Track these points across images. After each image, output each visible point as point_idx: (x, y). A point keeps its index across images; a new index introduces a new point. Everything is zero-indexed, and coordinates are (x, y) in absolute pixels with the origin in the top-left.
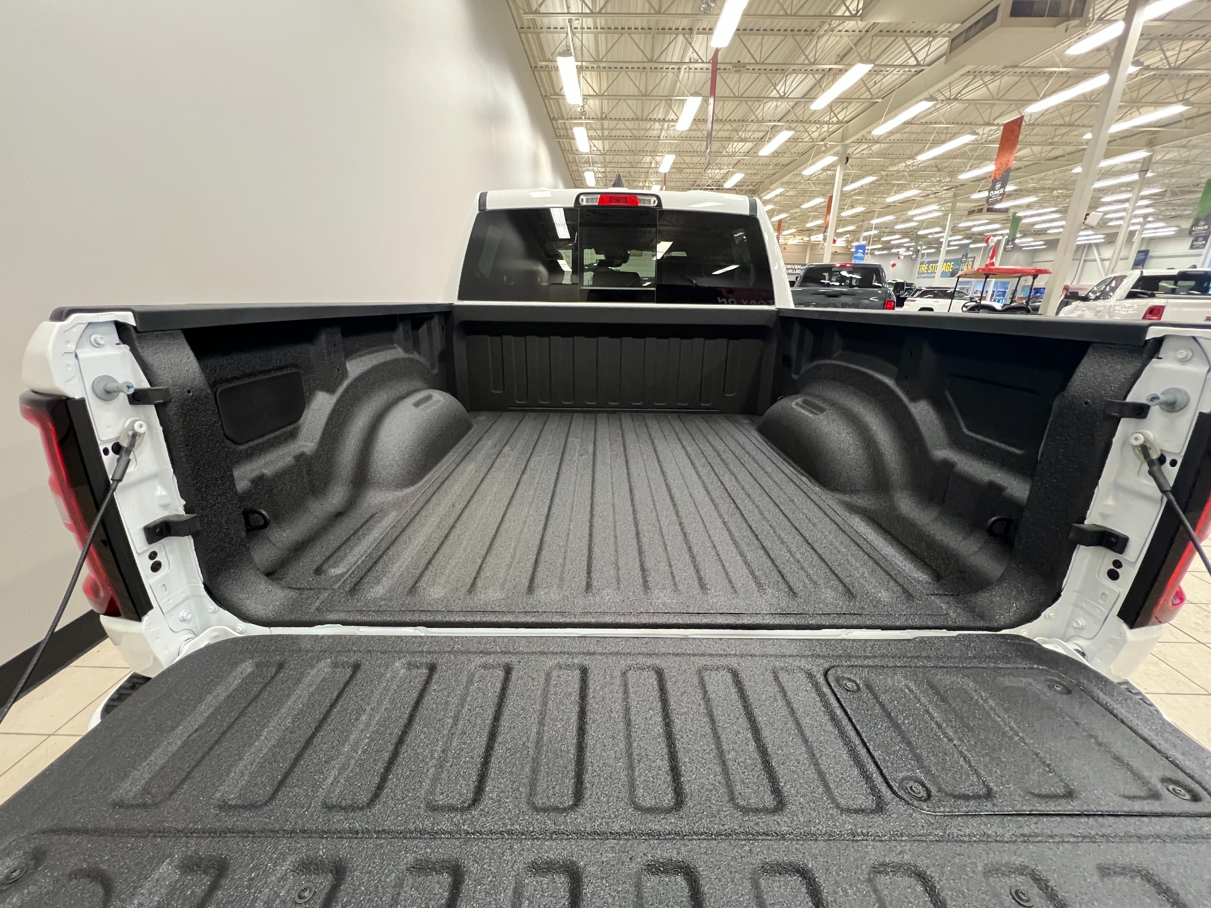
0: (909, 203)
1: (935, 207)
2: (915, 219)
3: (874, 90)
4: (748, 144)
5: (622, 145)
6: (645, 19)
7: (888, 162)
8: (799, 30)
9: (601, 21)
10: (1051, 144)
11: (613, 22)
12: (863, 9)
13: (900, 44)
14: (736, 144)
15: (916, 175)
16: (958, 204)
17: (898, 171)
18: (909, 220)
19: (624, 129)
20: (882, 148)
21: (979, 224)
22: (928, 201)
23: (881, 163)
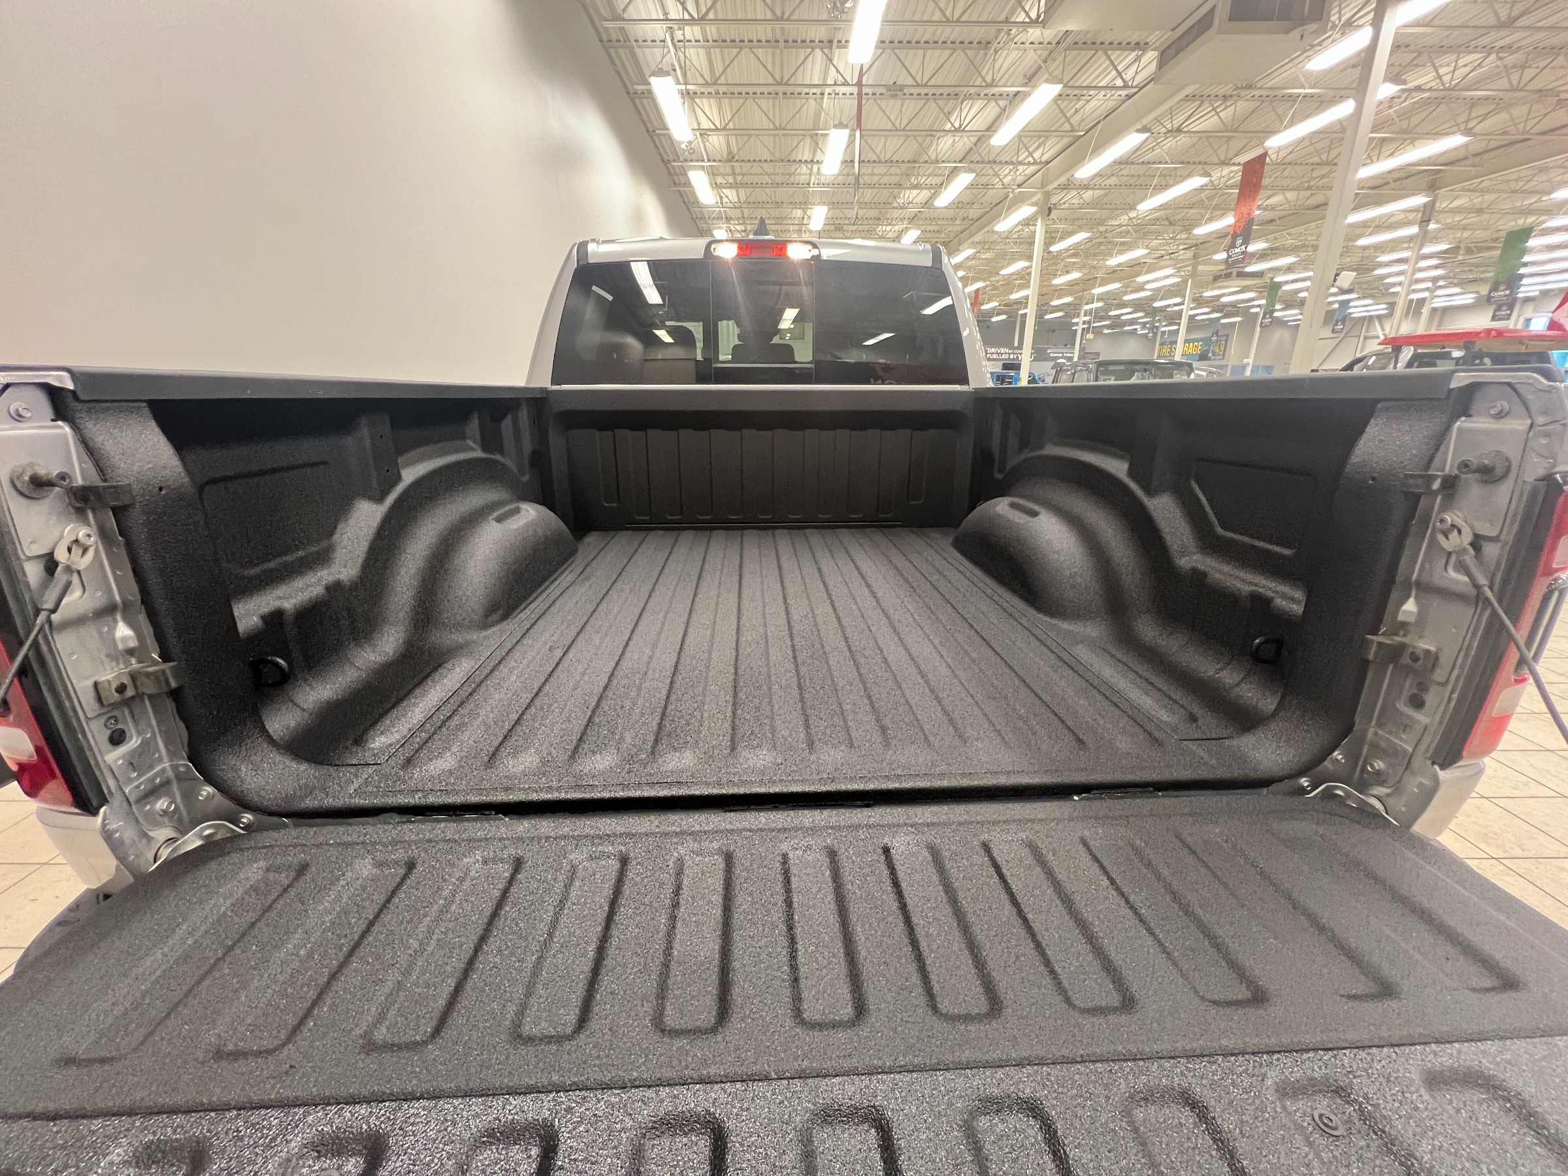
0: (1137, 267)
1: (1169, 271)
2: (1147, 287)
3: (1075, 120)
4: (925, 192)
5: (761, 195)
6: (769, 27)
7: (1105, 213)
8: (971, 43)
9: (712, 31)
10: (1309, 188)
11: (729, 31)
12: (1045, 12)
13: (1102, 62)
14: (907, 192)
15: (1143, 230)
16: (1200, 268)
17: (1120, 226)
18: (1141, 288)
19: (761, 174)
20: (1095, 196)
21: (1229, 293)
22: (1162, 263)
23: (1097, 216)
